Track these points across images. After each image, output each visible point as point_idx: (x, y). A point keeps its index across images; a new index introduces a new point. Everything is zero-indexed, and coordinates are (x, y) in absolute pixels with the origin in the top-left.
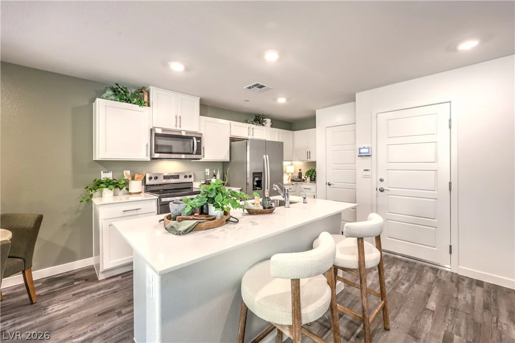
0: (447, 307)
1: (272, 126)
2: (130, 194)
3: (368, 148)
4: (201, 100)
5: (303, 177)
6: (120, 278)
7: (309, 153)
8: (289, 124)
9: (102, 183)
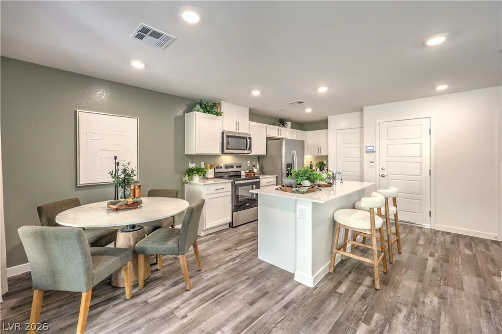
0: (430, 243)
1: (291, 128)
2: (207, 178)
3: (373, 146)
4: (250, 109)
5: (314, 168)
6: (213, 235)
7: (319, 149)
8: (300, 125)
9: (194, 170)
